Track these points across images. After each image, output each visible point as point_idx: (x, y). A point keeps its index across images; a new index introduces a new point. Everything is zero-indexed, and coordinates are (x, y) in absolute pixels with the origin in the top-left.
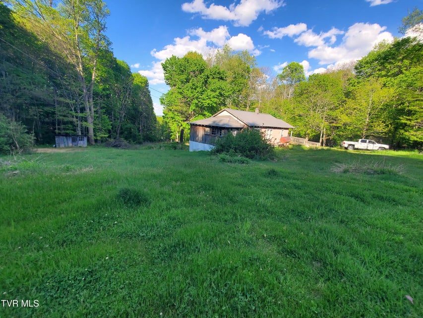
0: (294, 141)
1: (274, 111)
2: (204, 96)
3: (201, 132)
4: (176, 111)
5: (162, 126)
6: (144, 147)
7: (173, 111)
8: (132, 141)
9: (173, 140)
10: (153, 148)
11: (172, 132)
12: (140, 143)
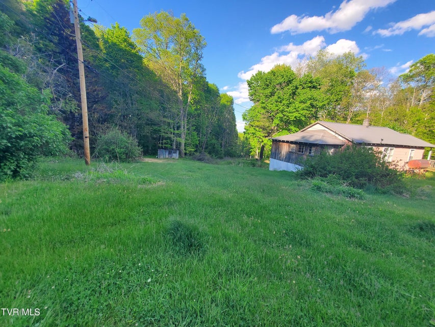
0: (433, 167)
2: (291, 109)
3: (285, 149)
4: (258, 127)
5: (243, 143)
6: (223, 162)
7: (255, 126)
8: (214, 156)
9: (253, 157)
10: (231, 163)
11: (252, 148)
12: (221, 158)
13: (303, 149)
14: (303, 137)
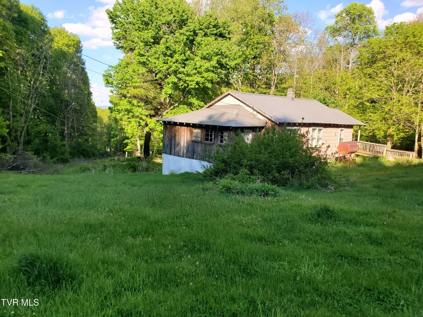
0: (364, 150)
1: (324, 94)
2: (189, 69)
3: (184, 137)
4: (135, 97)
5: (109, 128)
6: (72, 169)
7: (130, 97)
8: (49, 157)
9: (130, 153)
10: (89, 170)
11: (128, 138)
12: (64, 161)
13: (211, 136)
14: (210, 117)
